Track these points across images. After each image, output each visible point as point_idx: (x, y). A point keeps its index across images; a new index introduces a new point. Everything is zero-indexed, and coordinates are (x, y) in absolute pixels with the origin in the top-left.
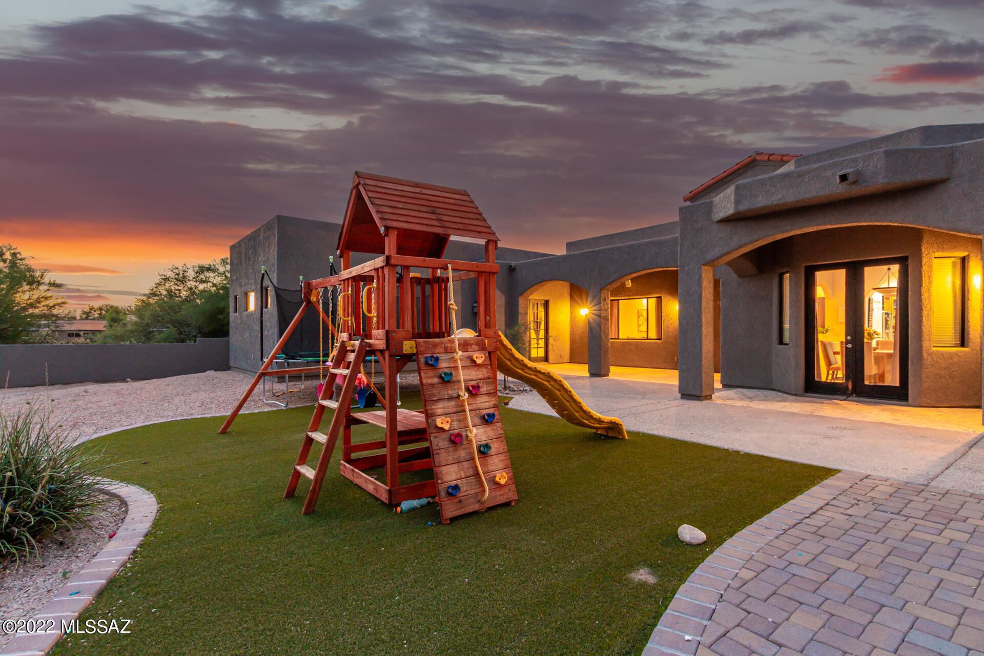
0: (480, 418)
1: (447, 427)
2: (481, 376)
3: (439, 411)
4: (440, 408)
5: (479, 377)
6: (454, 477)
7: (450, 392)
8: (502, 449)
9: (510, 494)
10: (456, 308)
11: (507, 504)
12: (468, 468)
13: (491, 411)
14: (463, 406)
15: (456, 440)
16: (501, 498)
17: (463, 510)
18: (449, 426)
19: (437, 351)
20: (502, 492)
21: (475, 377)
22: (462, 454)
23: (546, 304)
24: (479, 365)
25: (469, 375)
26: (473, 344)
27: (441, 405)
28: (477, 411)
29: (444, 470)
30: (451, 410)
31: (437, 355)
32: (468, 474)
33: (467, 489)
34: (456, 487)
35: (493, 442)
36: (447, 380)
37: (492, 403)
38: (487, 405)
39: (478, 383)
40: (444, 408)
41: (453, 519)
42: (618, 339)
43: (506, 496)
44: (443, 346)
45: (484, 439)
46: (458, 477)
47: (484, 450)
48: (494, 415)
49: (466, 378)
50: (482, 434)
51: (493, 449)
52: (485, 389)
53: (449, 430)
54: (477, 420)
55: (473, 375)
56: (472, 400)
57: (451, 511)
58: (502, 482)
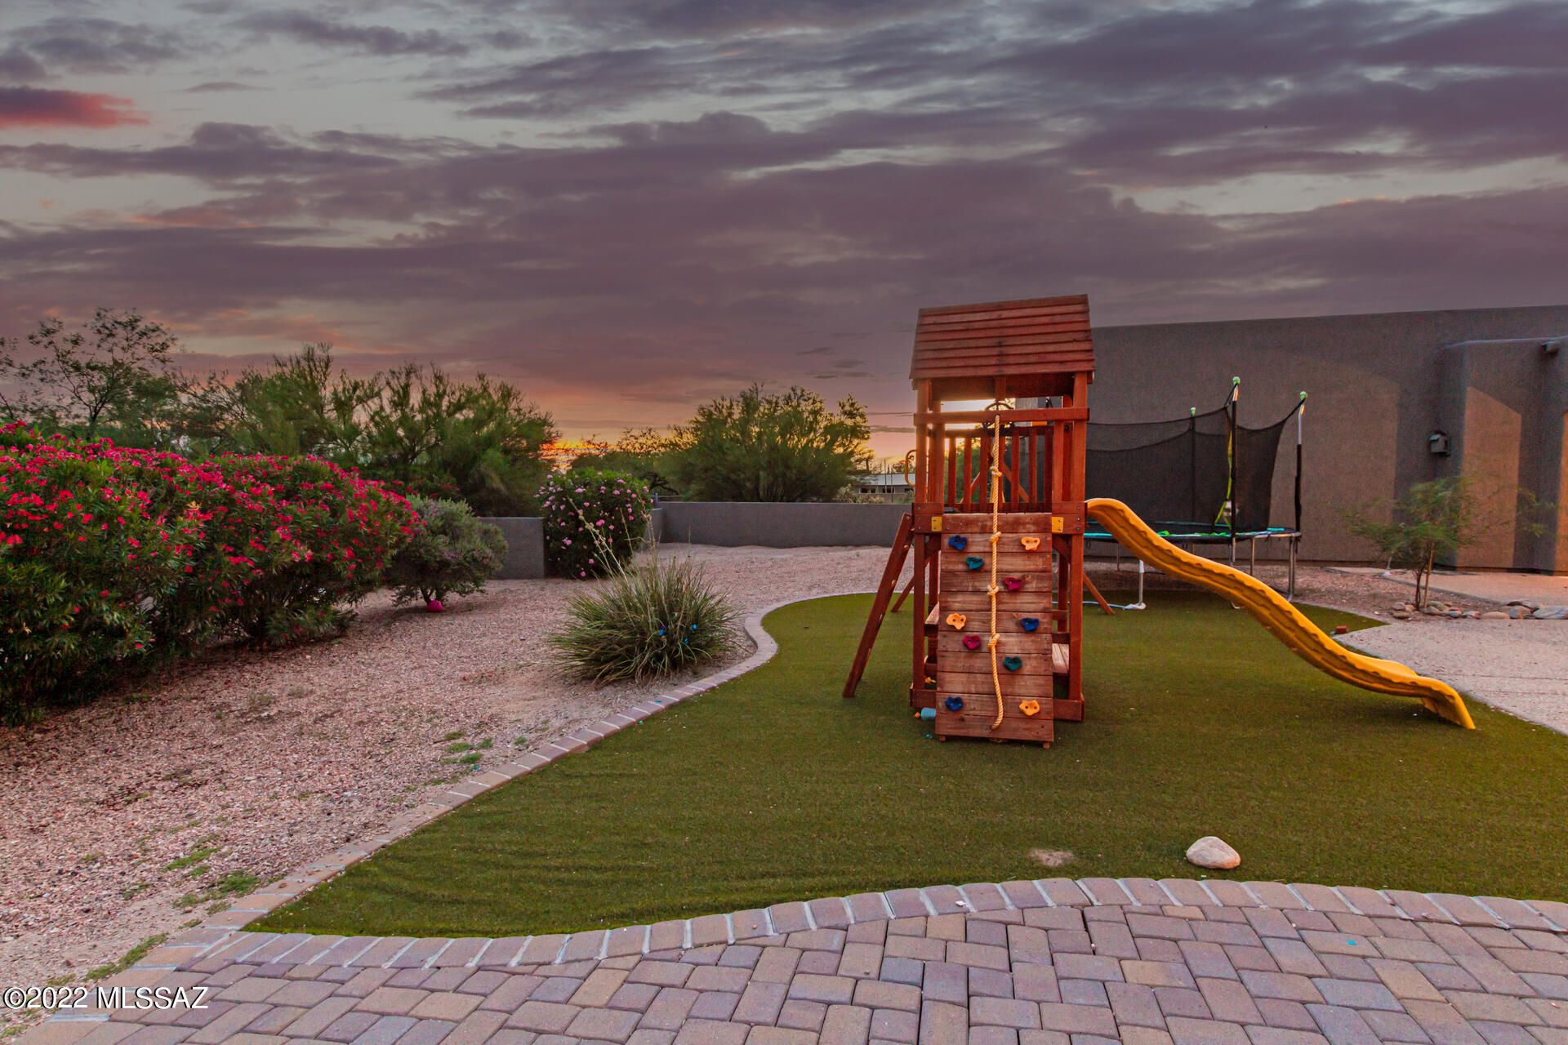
0: (1016, 624)
1: (959, 626)
2: (1032, 567)
3: (957, 606)
4: (959, 602)
5: (1027, 568)
6: (959, 688)
7: (977, 584)
8: (1043, 669)
9: (1045, 731)
10: (1000, 474)
11: (1037, 744)
12: (983, 683)
13: (1038, 616)
14: (990, 603)
15: (973, 645)
16: (1026, 733)
17: (965, 731)
18: (963, 625)
19: (969, 530)
20: (1029, 726)
21: (1021, 568)
22: (978, 663)
24: (1031, 552)
25: (1012, 564)
26: (1028, 523)
27: (960, 598)
28: (1014, 614)
29: (948, 677)
30: (974, 607)
31: (966, 536)
32: (981, 690)
33: (974, 706)
34: (958, 701)
35: (1029, 658)
36: (978, 569)
37: (1042, 606)
38: (1032, 607)
39: (1024, 577)
40: (964, 602)
41: (950, 739)
43: (1034, 733)
44: (980, 524)
45: (1016, 651)
46: (966, 690)
47: (1010, 667)
48: (1036, 622)
49: (1005, 567)
50: (1014, 644)
51: (1028, 668)
52: (1032, 586)
53: (963, 630)
54: (1011, 625)
55: (1017, 565)
56: (1006, 598)
57: (947, 727)
58: (1030, 712)
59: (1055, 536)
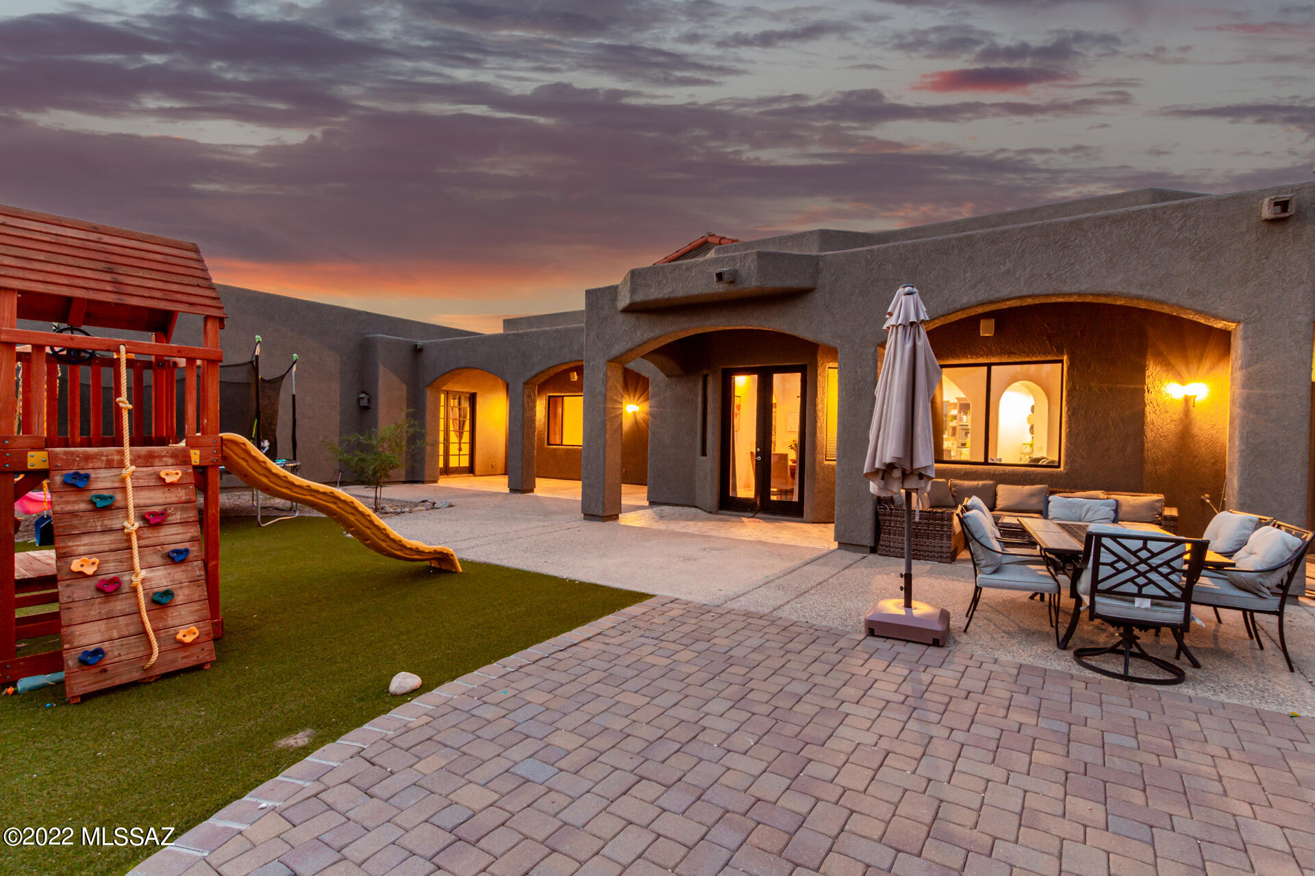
0: (162, 556)
1: (89, 570)
2: (174, 499)
3: (82, 549)
4: (85, 545)
5: (168, 500)
6: (96, 639)
7: (106, 522)
8: (197, 595)
9: (205, 654)
10: (130, 406)
11: (198, 668)
12: (127, 625)
13: (187, 545)
14: (129, 540)
15: (109, 588)
16: (185, 660)
17: (109, 682)
18: (94, 568)
19: (91, 465)
20: (186, 654)
21: (162, 501)
22: (119, 605)
23: (473, 399)
24: (172, 484)
25: (150, 498)
26: (165, 456)
27: (86, 540)
28: (158, 548)
29: (78, 629)
30: (106, 548)
31: (88, 471)
32: (126, 633)
33: (117, 652)
34: (99, 652)
35: (181, 588)
36: (105, 506)
37: (189, 535)
38: (179, 538)
39: (165, 510)
40: (92, 544)
41: (86, 698)
42: (562, 445)
43: (195, 658)
44: (104, 458)
45: (165, 584)
46: (106, 637)
47: (161, 601)
48: (187, 551)
49: (142, 502)
50: (161, 578)
51: (180, 597)
52: (177, 517)
53: (95, 575)
54: (156, 559)
55: (156, 499)
56: (147, 533)
57: (82, 683)
58: (188, 639)
59: (195, 467)
